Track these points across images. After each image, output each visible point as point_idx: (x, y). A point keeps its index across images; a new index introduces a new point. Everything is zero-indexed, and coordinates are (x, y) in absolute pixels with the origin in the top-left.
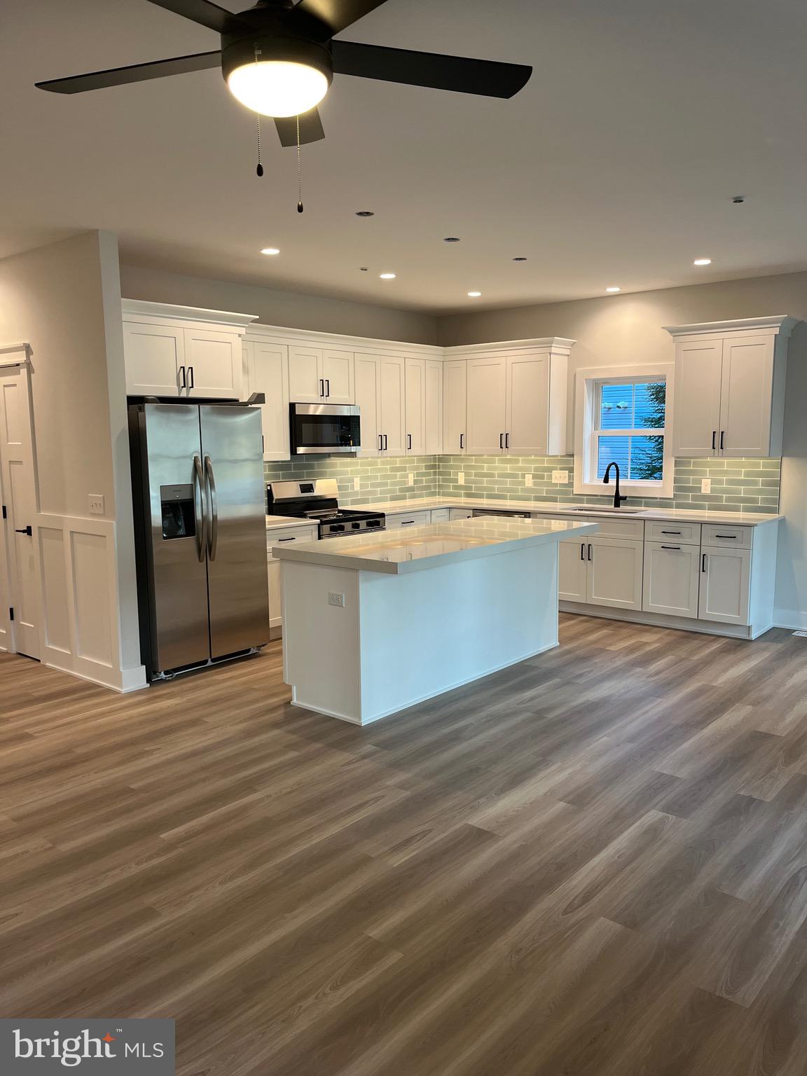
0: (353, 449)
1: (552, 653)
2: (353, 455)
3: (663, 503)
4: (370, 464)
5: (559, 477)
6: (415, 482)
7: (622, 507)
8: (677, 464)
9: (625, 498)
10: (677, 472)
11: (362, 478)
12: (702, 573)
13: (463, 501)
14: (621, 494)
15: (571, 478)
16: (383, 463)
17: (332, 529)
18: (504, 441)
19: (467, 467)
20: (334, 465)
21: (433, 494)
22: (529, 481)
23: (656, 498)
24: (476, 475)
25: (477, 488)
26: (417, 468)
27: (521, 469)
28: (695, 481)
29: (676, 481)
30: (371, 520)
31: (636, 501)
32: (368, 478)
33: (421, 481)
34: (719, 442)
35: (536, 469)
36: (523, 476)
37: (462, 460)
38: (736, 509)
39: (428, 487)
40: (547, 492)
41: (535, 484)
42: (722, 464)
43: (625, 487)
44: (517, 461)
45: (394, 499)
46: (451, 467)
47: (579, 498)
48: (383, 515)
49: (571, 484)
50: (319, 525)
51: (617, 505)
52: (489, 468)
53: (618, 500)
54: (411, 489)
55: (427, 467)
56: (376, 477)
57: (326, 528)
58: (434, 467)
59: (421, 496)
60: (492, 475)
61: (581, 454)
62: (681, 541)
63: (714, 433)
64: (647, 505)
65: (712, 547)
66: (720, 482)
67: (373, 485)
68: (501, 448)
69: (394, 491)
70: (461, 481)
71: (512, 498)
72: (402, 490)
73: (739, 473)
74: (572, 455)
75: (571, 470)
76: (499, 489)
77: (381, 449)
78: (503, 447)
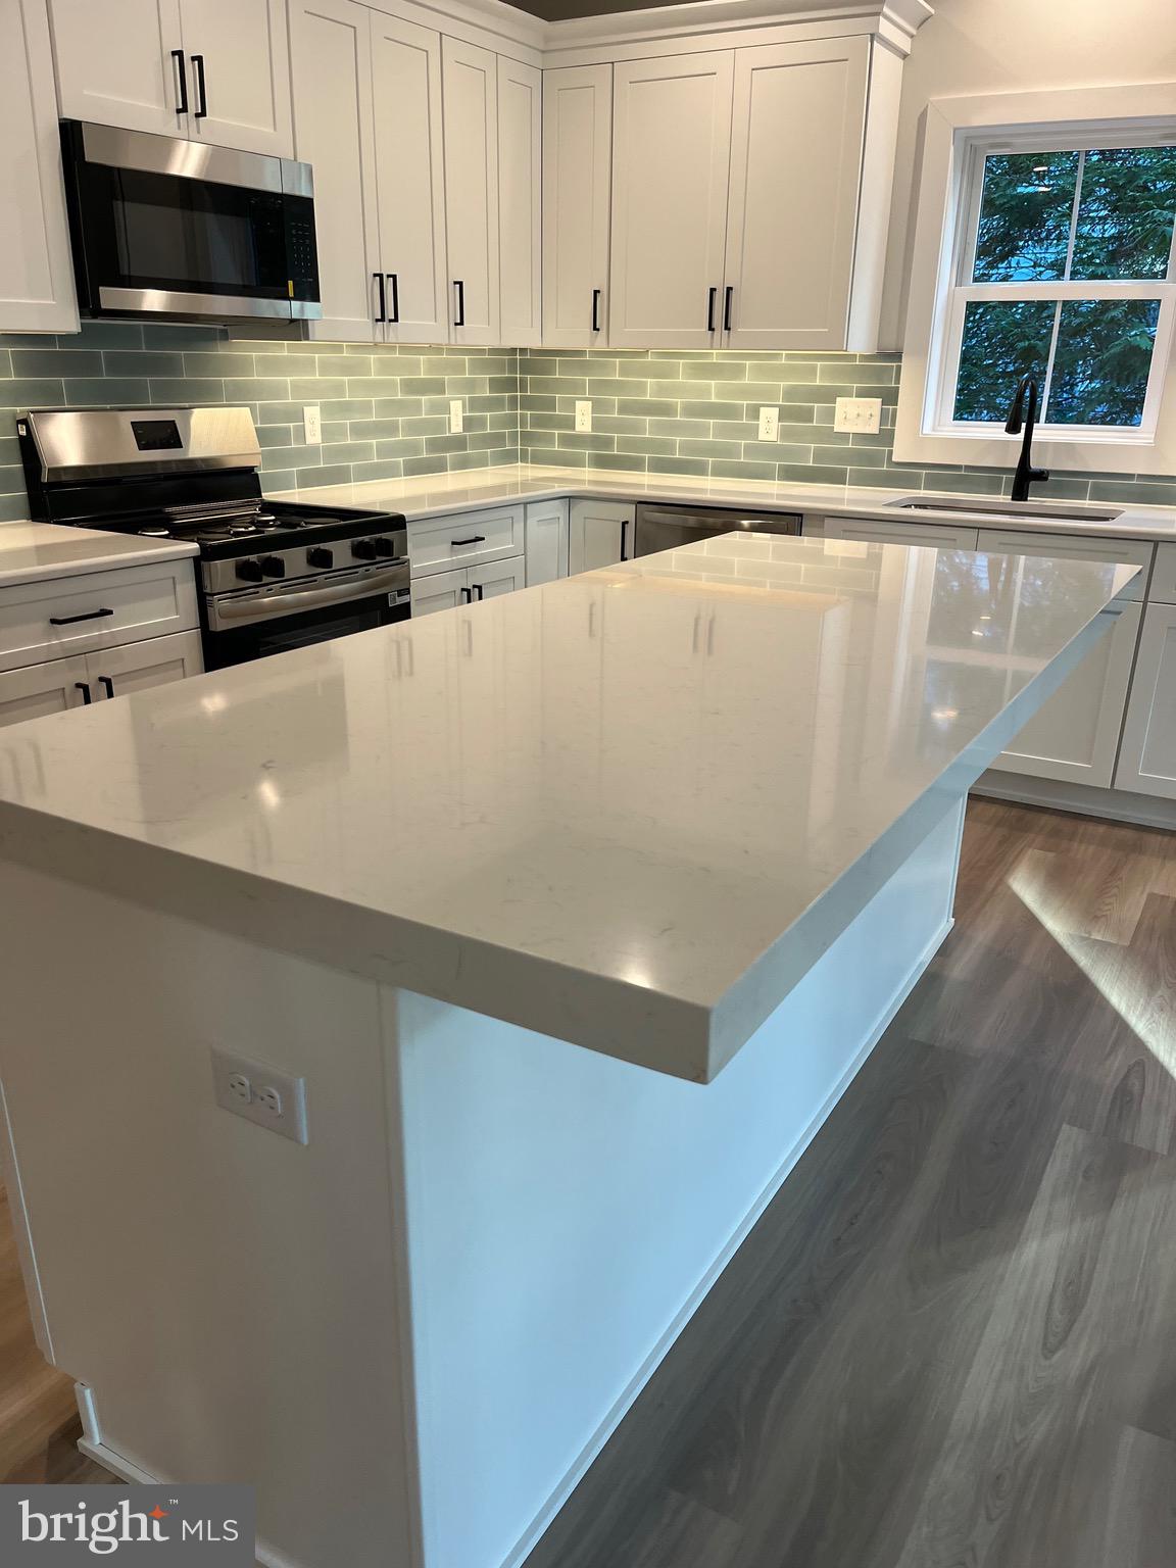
0: (295, 308)
2: (296, 329)
4: (347, 368)
5: (855, 415)
6: (468, 423)
7: (1033, 501)
9: (1041, 476)
11: (326, 410)
13: (587, 477)
14: (1035, 464)
15: (888, 418)
16: (385, 368)
17: (246, 572)
18: (721, 309)
19: (599, 386)
20: (242, 366)
21: (509, 457)
22: (769, 427)
23: (1130, 476)
24: (625, 408)
25: (626, 444)
26: (470, 385)
27: (744, 392)
30: (366, 538)
31: (1072, 482)
32: (346, 408)
33: (481, 422)
35: (790, 393)
36: (754, 412)
37: (585, 367)
39: (498, 439)
40: (819, 455)
41: (785, 433)
43: (1043, 444)
44: (738, 371)
45: (416, 469)
46: (560, 385)
47: (905, 475)
48: (398, 523)
49: (886, 437)
50: (198, 562)
51: (1020, 493)
52: (661, 390)
53: (1025, 479)
54: (458, 443)
55: (495, 385)
56: (365, 408)
57: (223, 571)
58: (510, 384)
59: (481, 462)
60: (664, 409)
61: (923, 351)
64: (1101, 493)
67: (359, 430)
68: (711, 328)
69: (412, 448)
70: (584, 422)
71: (720, 471)
72: (434, 445)
74: (897, 356)
75: (890, 397)
76: (685, 447)
77: (382, 319)
78: (714, 325)
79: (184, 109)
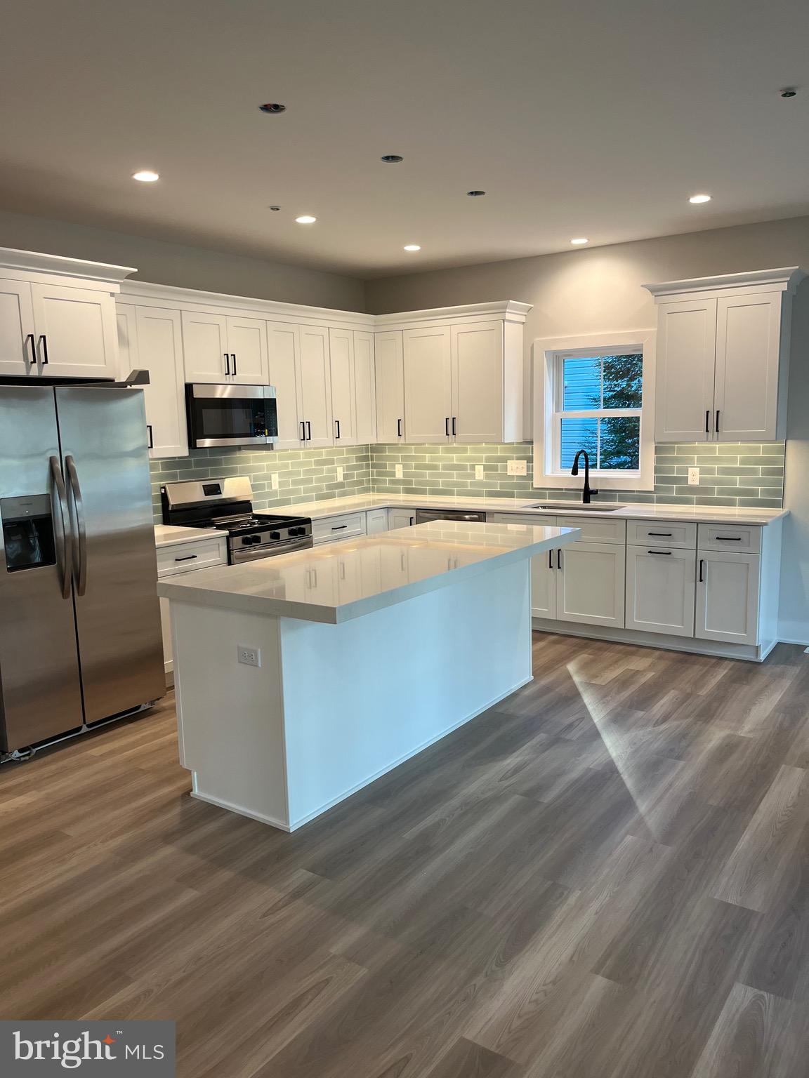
0: (270, 440)
1: (527, 692)
2: (269, 447)
3: (642, 497)
4: (290, 457)
5: (516, 468)
6: (345, 476)
7: (593, 503)
8: (657, 450)
9: (595, 492)
10: (658, 460)
11: (281, 475)
12: (698, 582)
13: (401, 498)
14: (591, 487)
15: (530, 469)
16: (307, 455)
17: (246, 541)
18: (451, 427)
19: (405, 458)
20: (247, 460)
21: (366, 490)
22: (480, 473)
23: (633, 491)
24: (417, 467)
25: (418, 483)
26: (347, 460)
27: (468, 459)
28: (679, 470)
29: (657, 470)
30: (294, 528)
31: (609, 495)
32: (290, 474)
33: (352, 476)
34: (713, 423)
35: (488, 459)
36: (473, 468)
37: (399, 450)
38: (730, 503)
39: (361, 482)
40: (502, 485)
41: (487, 476)
42: (712, 450)
43: (595, 479)
44: (465, 450)
45: (321, 497)
46: (388, 458)
47: (539, 493)
48: (308, 521)
49: (530, 477)
50: (228, 537)
51: (586, 500)
52: (433, 459)
53: (588, 494)
54: (341, 485)
55: (359, 459)
56: (298, 473)
57: (237, 541)
58: (366, 458)
59: (353, 493)
60: (435, 467)
61: (542, 440)
62: (673, 544)
63: (708, 412)
64: (622, 499)
65: (711, 551)
66: (711, 471)
67: (295, 482)
68: (447, 434)
69: (320, 488)
70: (399, 474)
71: (460, 494)
72: (329, 487)
73: (734, 460)
74: (531, 442)
75: (530, 460)
76: (444, 484)
77: (304, 439)
78: (449, 433)
79: (228, 374)
